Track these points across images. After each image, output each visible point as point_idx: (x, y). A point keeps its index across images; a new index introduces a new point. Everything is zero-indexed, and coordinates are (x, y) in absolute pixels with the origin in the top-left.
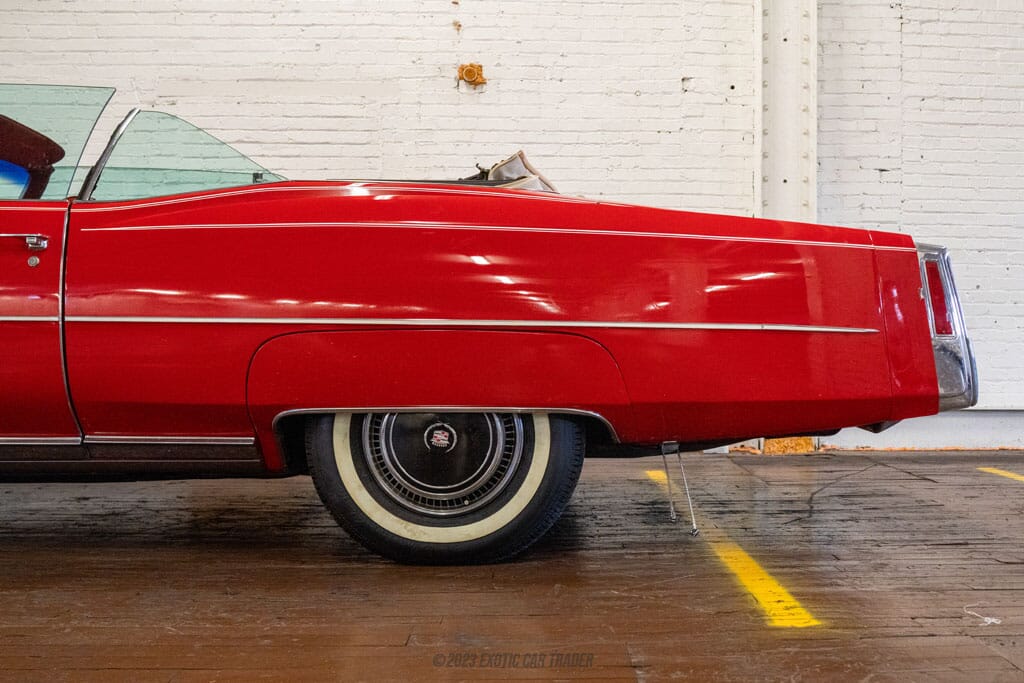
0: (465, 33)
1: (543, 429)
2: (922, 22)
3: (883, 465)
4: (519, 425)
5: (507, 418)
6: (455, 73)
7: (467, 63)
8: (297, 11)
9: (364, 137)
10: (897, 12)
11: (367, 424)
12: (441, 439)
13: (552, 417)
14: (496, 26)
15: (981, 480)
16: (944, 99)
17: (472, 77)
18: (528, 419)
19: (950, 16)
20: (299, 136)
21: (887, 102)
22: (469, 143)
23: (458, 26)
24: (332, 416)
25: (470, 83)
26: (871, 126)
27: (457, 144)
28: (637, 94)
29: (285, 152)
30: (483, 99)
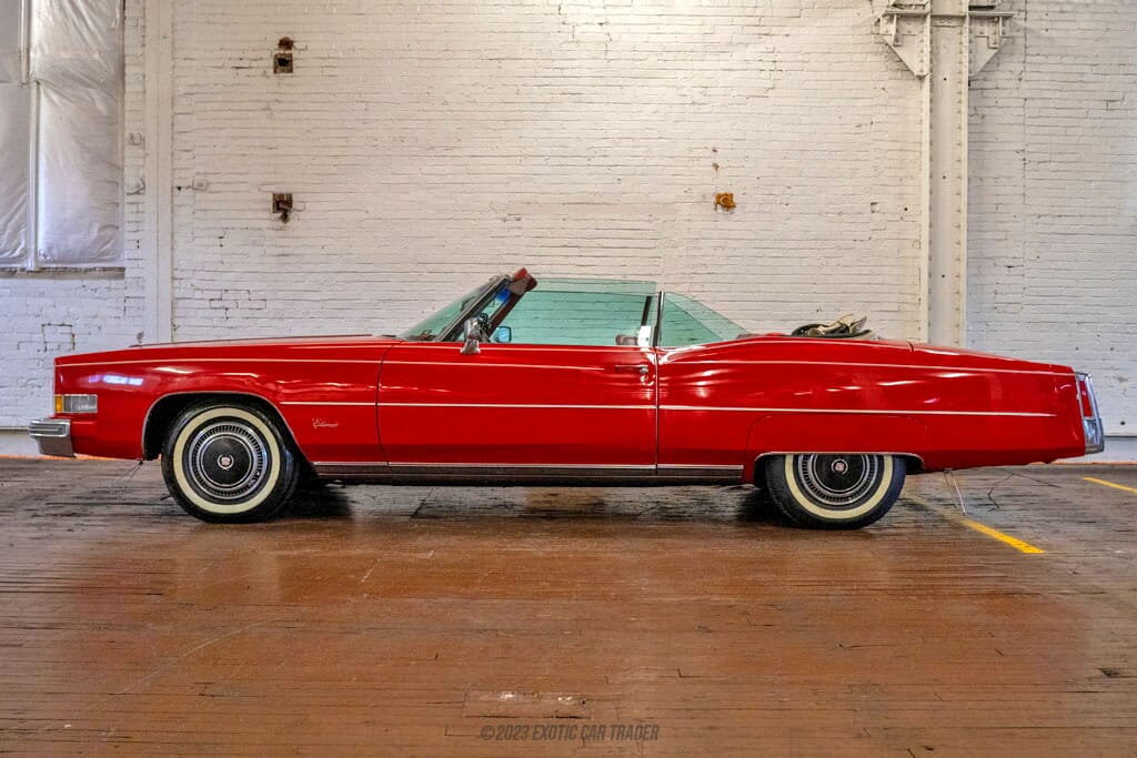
0: (721, 171)
1: (888, 462)
2: (1039, 163)
3: (1018, 475)
4: (876, 459)
5: (871, 457)
6: (714, 200)
7: (722, 192)
8: (605, 156)
9: (652, 244)
10: (1021, 156)
11: (801, 458)
12: (840, 467)
13: (893, 456)
14: (743, 167)
15: (1087, 487)
16: (1054, 216)
17: (726, 202)
18: (881, 458)
19: (1059, 158)
20: (605, 243)
21: (1014, 219)
22: (723, 248)
23: (716, 166)
24: (784, 456)
25: (724, 207)
26: (1002, 236)
27: (715, 248)
28: (840, 214)
29: (598, 254)
30: (734, 217)
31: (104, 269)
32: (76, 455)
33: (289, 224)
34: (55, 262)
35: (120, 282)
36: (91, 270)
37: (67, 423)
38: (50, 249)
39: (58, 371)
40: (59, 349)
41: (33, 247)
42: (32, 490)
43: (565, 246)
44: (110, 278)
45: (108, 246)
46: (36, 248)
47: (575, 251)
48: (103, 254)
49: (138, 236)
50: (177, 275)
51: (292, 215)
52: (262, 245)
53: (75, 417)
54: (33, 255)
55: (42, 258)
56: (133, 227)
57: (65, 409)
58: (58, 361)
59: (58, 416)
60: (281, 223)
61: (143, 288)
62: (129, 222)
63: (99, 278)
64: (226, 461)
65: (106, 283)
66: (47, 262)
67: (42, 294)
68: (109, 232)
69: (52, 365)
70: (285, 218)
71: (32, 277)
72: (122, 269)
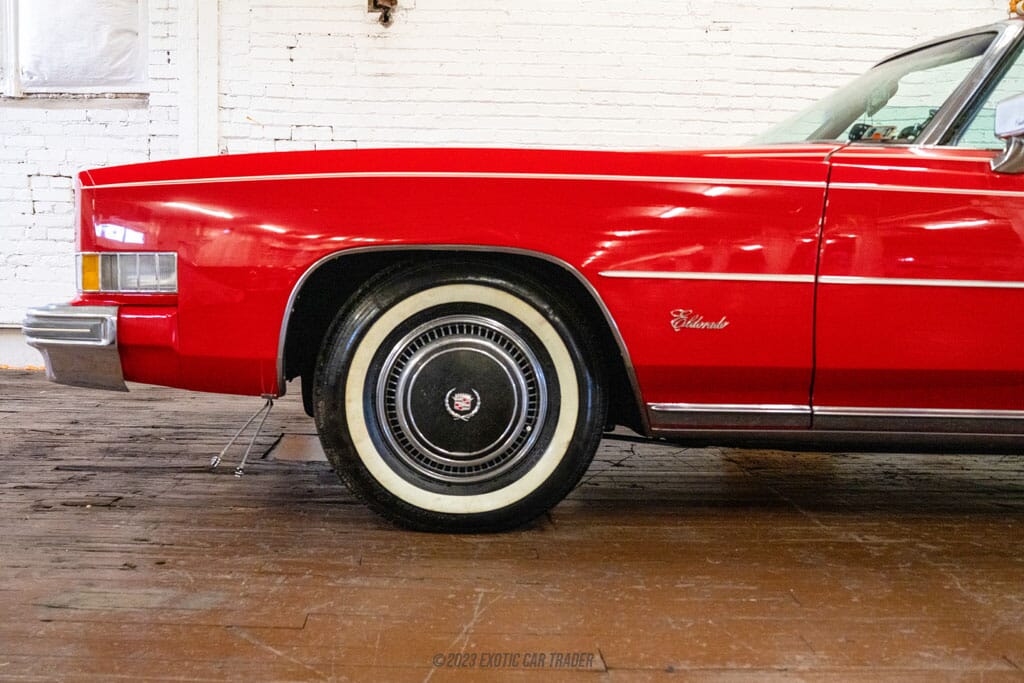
31: (117, 96)
32: (129, 385)
33: (392, 28)
34: (44, 84)
35: (142, 112)
36: (97, 96)
37: (110, 314)
38: (37, 64)
39: (87, 195)
40: (53, 210)
41: (12, 61)
42: (24, 432)
43: (794, 71)
44: (125, 107)
45: (124, 60)
46: (17, 63)
47: (807, 78)
48: (115, 72)
49: (167, 44)
50: (228, 101)
51: (396, 16)
52: (352, 60)
53: (126, 303)
54: (12, 72)
55: (25, 78)
56: (161, 30)
57: (105, 285)
58: (84, 177)
59: (92, 299)
60: (380, 27)
61: (176, 121)
62: (154, 23)
63: (111, 107)
64: (463, 400)
65: (121, 114)
66: (34, 84)
67: (27, 131)
68: (126, 39)
69: (76, 183)
70: (385, 19)
71: (12, 106)
72: (144, 95)
